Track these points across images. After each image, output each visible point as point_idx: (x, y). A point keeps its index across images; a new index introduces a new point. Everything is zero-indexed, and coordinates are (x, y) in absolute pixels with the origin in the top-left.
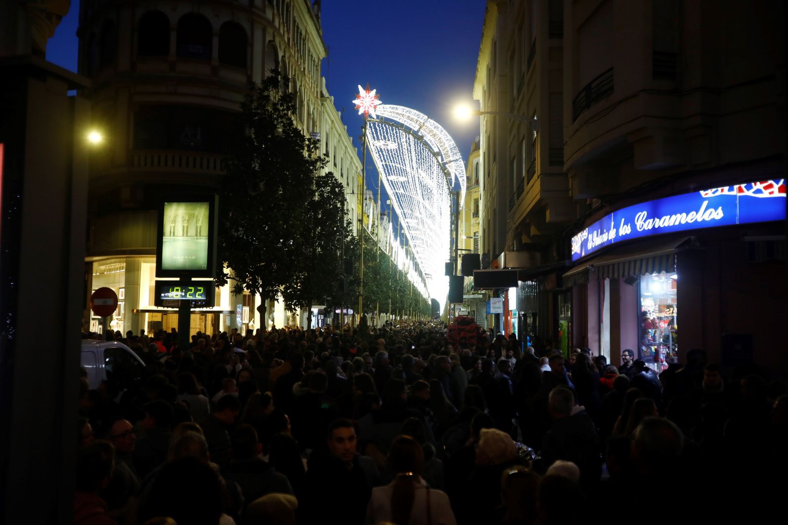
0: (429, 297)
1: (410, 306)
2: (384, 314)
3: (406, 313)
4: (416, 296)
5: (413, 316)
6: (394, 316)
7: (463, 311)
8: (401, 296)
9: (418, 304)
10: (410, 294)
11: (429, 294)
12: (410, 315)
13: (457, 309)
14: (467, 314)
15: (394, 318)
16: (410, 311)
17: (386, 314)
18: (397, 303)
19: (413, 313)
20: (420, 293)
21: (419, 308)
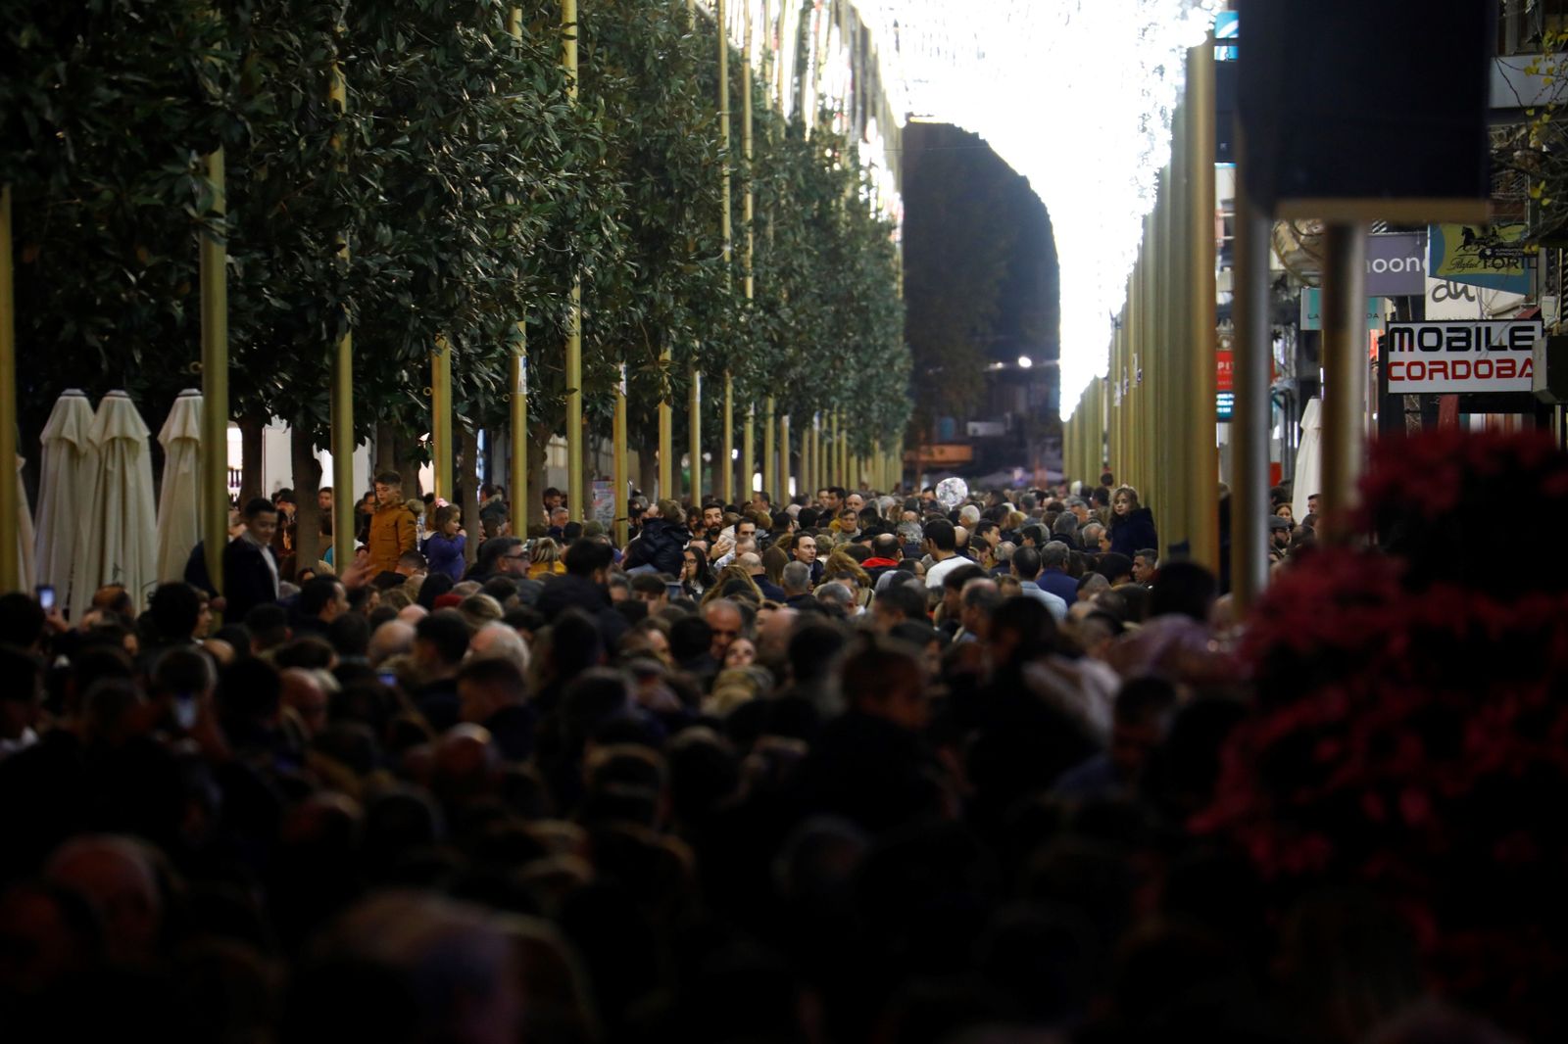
0: (866, 99)
1: (555, 270)
2: (121, 404)
3: (486, 373)
4: (644, 93)
5: (599, 427)
6: (277, 437)
7: (1461, 335)
8: (400, 101)
9: (689, 230)
10: (541, 64)
11: (861, 46)
12: (549, 418)
13: (1377, 287)
14: (1533, 381)
15: (278, 472)
16: (548, 344)
17: (155, 414)
18: (329, 217)
19: (598, 382)
20: (710, 27)
21: (703, 302)
